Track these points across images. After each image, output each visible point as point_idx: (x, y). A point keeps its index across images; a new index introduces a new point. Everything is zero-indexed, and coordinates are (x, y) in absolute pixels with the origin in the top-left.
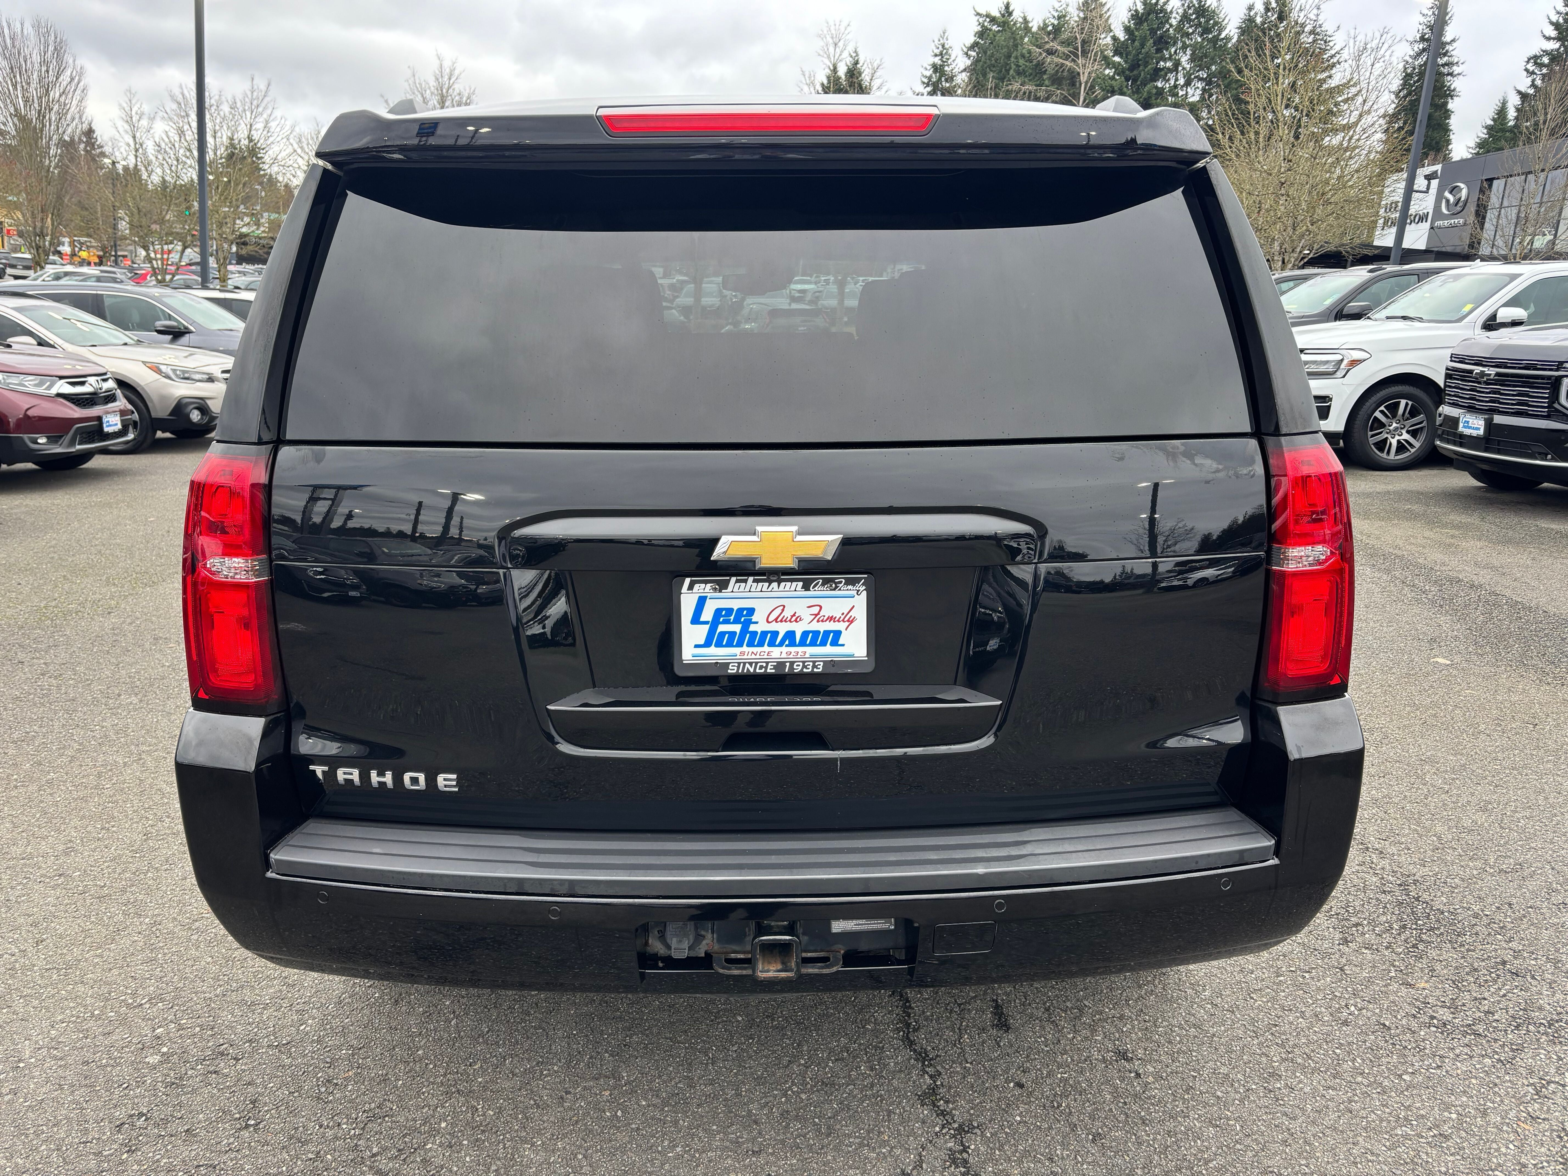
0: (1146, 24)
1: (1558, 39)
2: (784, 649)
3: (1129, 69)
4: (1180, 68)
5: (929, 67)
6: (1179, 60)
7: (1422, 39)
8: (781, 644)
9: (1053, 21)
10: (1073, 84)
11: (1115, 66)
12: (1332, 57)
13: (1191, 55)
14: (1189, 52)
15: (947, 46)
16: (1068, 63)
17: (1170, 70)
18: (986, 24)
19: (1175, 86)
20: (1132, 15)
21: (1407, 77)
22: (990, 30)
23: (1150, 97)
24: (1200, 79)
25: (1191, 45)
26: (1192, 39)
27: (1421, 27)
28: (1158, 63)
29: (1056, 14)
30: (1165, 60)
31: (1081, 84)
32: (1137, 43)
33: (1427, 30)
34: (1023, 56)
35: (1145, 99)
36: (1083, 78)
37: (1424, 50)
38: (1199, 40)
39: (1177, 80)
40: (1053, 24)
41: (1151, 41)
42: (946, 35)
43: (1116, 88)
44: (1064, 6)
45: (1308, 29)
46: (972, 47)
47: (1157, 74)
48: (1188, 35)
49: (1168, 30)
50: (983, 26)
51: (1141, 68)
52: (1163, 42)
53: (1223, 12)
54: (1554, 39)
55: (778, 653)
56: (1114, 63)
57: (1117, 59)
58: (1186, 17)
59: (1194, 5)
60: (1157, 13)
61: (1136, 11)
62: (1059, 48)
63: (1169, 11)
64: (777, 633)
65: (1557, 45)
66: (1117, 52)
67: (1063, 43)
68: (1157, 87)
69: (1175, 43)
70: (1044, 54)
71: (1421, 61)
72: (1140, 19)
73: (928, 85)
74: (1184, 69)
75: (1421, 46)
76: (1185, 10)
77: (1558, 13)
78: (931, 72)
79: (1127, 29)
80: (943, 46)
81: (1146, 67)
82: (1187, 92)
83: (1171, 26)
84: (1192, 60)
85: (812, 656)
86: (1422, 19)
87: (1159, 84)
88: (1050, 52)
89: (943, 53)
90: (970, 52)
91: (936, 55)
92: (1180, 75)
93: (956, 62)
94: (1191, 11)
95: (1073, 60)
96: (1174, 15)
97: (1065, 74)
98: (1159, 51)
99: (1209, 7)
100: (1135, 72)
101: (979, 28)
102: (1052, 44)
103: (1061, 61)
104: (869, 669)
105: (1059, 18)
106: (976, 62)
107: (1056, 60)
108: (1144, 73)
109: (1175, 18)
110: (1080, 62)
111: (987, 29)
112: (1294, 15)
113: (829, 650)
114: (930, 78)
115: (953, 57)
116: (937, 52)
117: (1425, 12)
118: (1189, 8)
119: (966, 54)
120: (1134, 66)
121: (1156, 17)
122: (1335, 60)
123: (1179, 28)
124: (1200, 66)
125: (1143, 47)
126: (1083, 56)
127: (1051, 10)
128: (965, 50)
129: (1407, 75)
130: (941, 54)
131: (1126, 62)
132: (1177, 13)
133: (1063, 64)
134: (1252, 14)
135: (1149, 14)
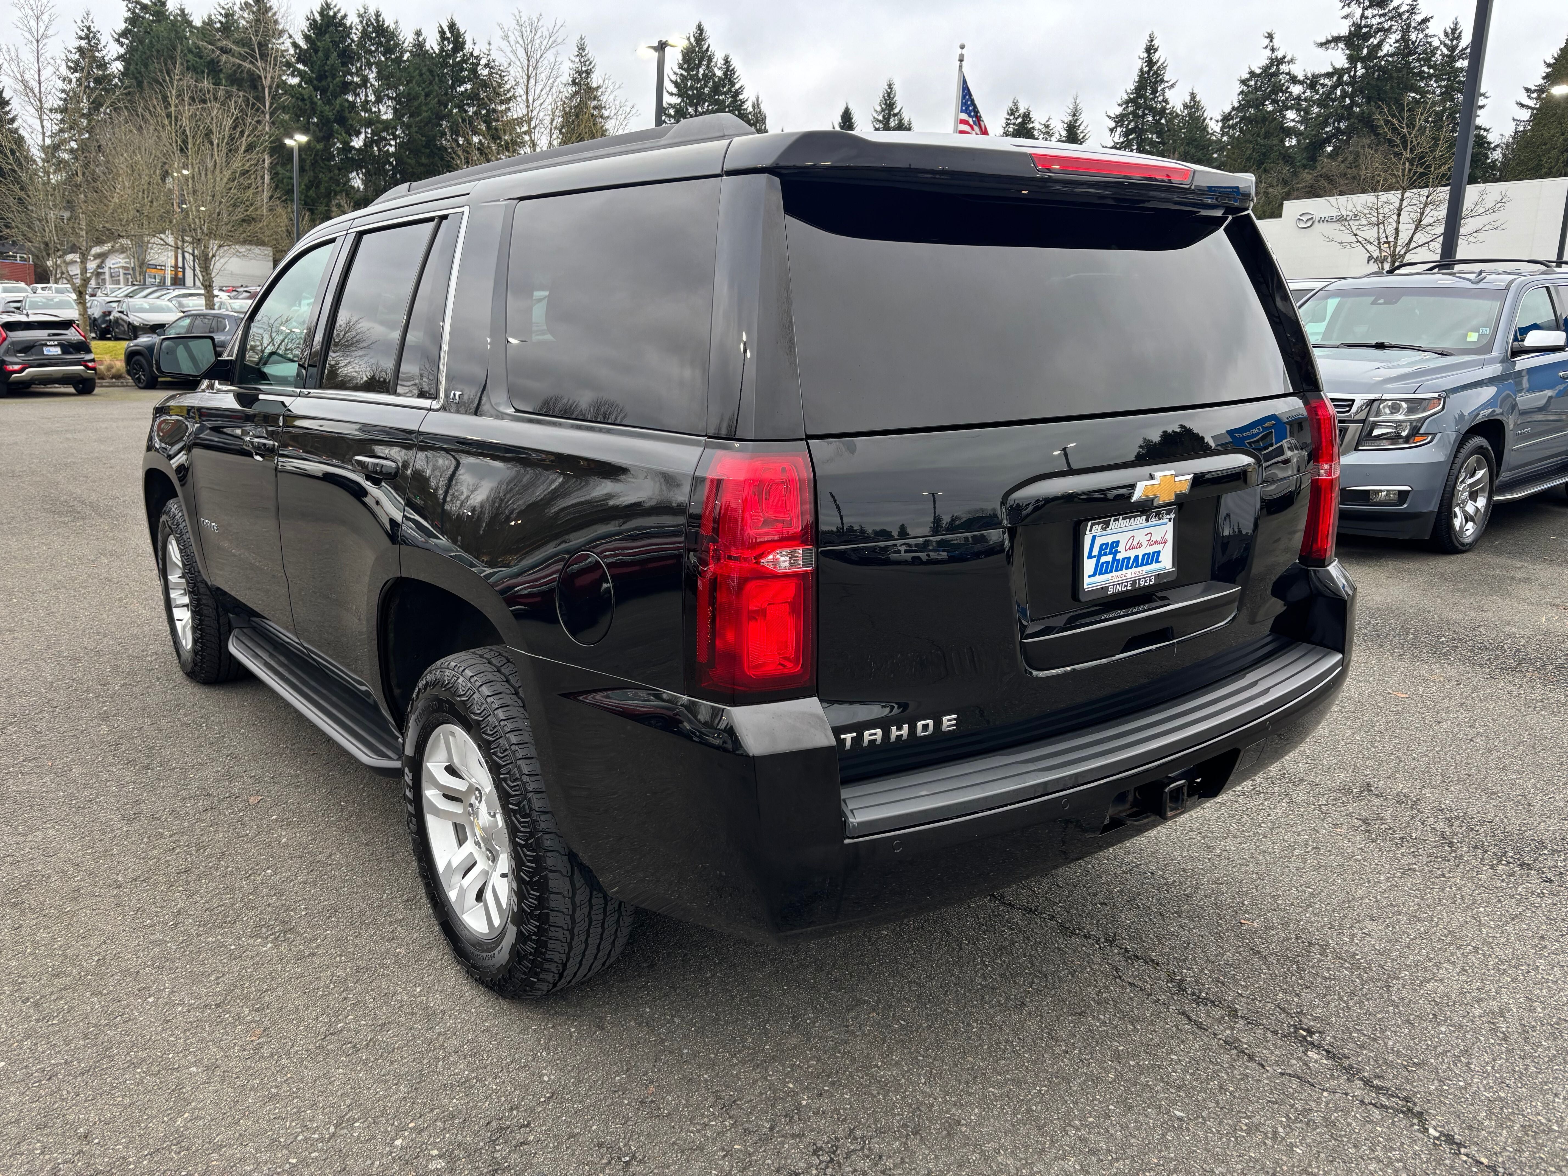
0: (327, 36)
1: (679, 95)
2: (1133, 570)
3: (316, 79)
4: (369, 85)
5: (74, 51)
6: (367, 76)
7: (574, 83)
8: (1131, 568)
9: (220, 18)
10: (255, 87)
11: (301, 74)
12: (509, 91)
13: (378, 73)
14: (374, 70)
15: (92, 29)
16: (247, 65)
17: (360, 86)
18: (137, 11)
19: (367, 102)
20: (311, 24)
21: (566, 115)
22: (143, 18)
23: (343, 110)
24: (390, 98)
25: (374, 63)
26: (375, 57)
27: (571, 72)
28: (345, 76)
29: (223, 12)
30: (352, 74)
31: (263, 89)
32: (320, 54)
33: (576, 75)
34: (190, 51)
35: (338, 112)
36: (266, 83)
37: (576, 93)
38: (383, 59)
39: (367, 96)
40: (220, 22)
41: (335, 54)
42: (91, 17)
43: (305, 97)
44: (230, 5)
45: (483, 62)
46: (125, 33)
47: (346, 87)
48: (371, 52)
49: (350, 45)
50: (133, 13)
51: (329, 79)
52: (347, 56)
53: (402, 35)
54: (675, 95)
55: (1129, 574)
56: (299, 70)
57: (300, 66)
58: (366, 34)
59: (372, 24)
60: (336, 27)
61: (314, 20)
62: (233, 47)
63: (348, 25)
64: (1129, 558)
65: (679, 100)
66: (299, 60)
67: (238, 43)
68: (347, 100)
69: (359, 59)
70: (218, 52)
71: (574, 102)
72: (320, 29)
73: (76, 71)
74: (371, 85)
75: (574, 89)
76: (364, 27)
77: (675, 73)
78: (77, 56)
79: (307, 38)
80: (89, 28)
81: (334, 79)
82: (379, 109)
83: (353, 41)
84: (379, 77)
85: (1147, 573)
86: (571, 65)
87: (351, 98)
88: (225, 51)
89: (90, 36)
90: (121, 40)
91: (81, 38)
92: (370, 91)
93: (107, 49)
94: (370, 29)
95: (251, 62)
96: (354, 31)
97: (245, 75)
98: (344, 64)
99: (388, 27)
100: (324, 83)
101: (129, 14)
102: (225, 42)
103: (238, 61)
104: (1174, 577)
105: (227, 16)
106: (131, 50)
107: (232, 59)
108: (333, 85)
109: (355, 34)
110: (259, 64)
111: (140, 17)
112: (468, 46)
113: (1154, 566)
114: (77, 63)
115: (103, 43)
116: (83, 34)
117: (573, 58)
118: (368, 26)
119: (118, 41)
120: (321, 77)
121: (337, 30)
122: (511, 94)
123: (360, 45)
124: (388, 85)
125: (327, 59)
126: (261, 59)
127: (217, 7)
128: (116, 36)
129: (566, 113)
130: (87, 37)
131: (312, 72)
132: (357, 29)
133: (240, 66)
134: (421, 39)
135: (328, 27)
